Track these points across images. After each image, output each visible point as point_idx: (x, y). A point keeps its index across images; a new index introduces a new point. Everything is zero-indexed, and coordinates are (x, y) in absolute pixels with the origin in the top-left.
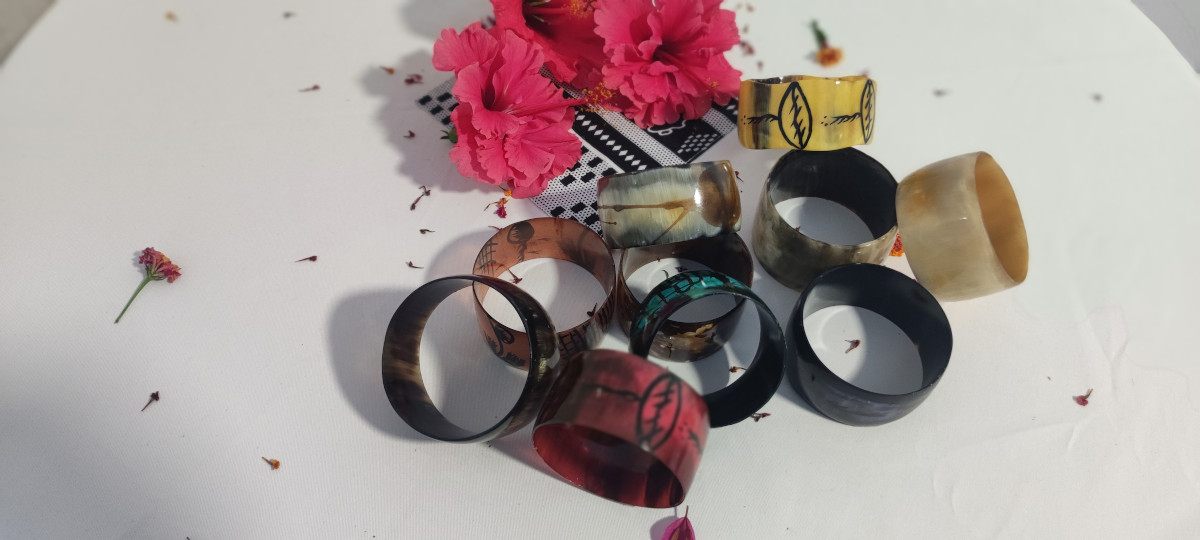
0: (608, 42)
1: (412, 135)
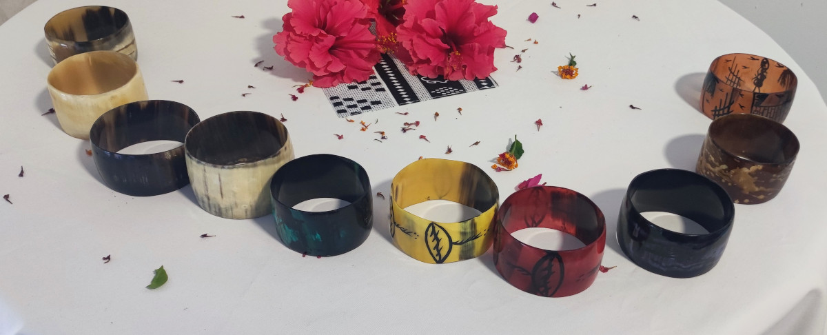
0: (407, 13)
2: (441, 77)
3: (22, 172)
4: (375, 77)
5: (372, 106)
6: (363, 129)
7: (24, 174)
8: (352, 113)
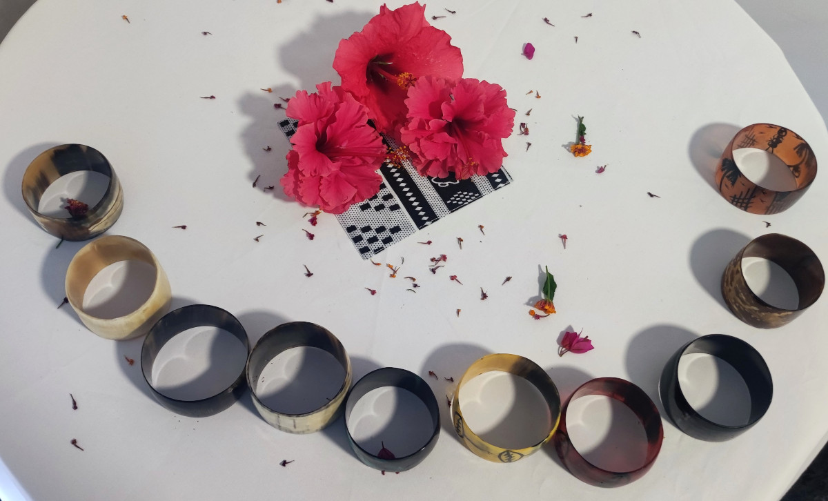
0: (410, 111)
1: (269, 149)
2: (452, 176)
3: (74, 403)
4: (383, 186)
5: (393, 236)
6: (392, 276)
7: (77, 405)
8: (375, 251)
